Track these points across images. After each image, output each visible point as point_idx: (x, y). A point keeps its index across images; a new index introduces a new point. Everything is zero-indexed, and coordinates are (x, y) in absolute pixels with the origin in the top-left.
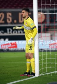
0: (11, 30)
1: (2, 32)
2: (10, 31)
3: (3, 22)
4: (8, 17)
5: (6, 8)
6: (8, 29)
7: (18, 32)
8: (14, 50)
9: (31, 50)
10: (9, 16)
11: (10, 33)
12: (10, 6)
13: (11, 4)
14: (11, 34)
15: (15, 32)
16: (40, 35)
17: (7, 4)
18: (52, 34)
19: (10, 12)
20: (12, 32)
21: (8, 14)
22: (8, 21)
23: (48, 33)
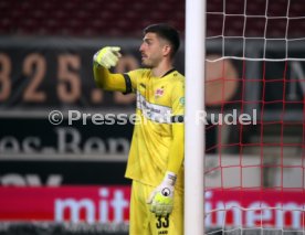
0: (77, 137)
1: (32, 145)
2: (69, 139)
3: (41, 97)
4: (63, 74)
5: (54, 31)
6: (62, 133)
7: (107, 148)
8: (85, 229)
9: (162, 229)
10: (70, 68)
11: (69, 150)
12: (74, 23)
13: (82, 14)
14: (77, 156)
15: (95, 146)
16: (212, 164)
17: (60, 14)
18: (269, 160)
19: (72, 52)
20: (81, 146)
21: (64, 61)
22: (62, 91)
23: (249, 153)
